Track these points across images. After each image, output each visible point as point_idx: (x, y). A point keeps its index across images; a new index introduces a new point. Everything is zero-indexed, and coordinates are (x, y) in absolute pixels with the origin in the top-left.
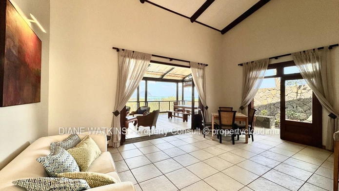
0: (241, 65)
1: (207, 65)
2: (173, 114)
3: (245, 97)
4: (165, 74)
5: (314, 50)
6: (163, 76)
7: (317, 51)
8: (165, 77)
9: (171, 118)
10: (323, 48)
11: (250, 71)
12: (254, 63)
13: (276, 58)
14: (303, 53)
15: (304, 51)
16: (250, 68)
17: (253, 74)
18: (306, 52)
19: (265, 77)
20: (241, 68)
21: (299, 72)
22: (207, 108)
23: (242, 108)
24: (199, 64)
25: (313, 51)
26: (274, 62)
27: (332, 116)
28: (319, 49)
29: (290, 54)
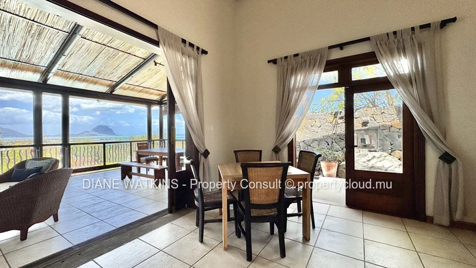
0: (274, 62)
1: (204, 52)
2: (134, 170)
3: (283, 129)
4: (118, 84)
5: (413, 29)
6: (113, 87)
7: (417, 31)
8: (118, 92)
9: (130, 177)
10: (428, 26)
11: (291, 74)
12: (300, 56)
13: (341, 46)
14: (392, 37)
15: (395, 33)
16: (292, 69)
17: (298, 80)
18: (399, 35)
19: (321, 87)
20: (273, 68)
21: (385, 75)
22: (206, 153)
23: (277, 150)
24: (184, 41)
25: (411, 32)
26: (337, 55)
27: (447, 158)
28: (422, 27)
29: (368, 39)
